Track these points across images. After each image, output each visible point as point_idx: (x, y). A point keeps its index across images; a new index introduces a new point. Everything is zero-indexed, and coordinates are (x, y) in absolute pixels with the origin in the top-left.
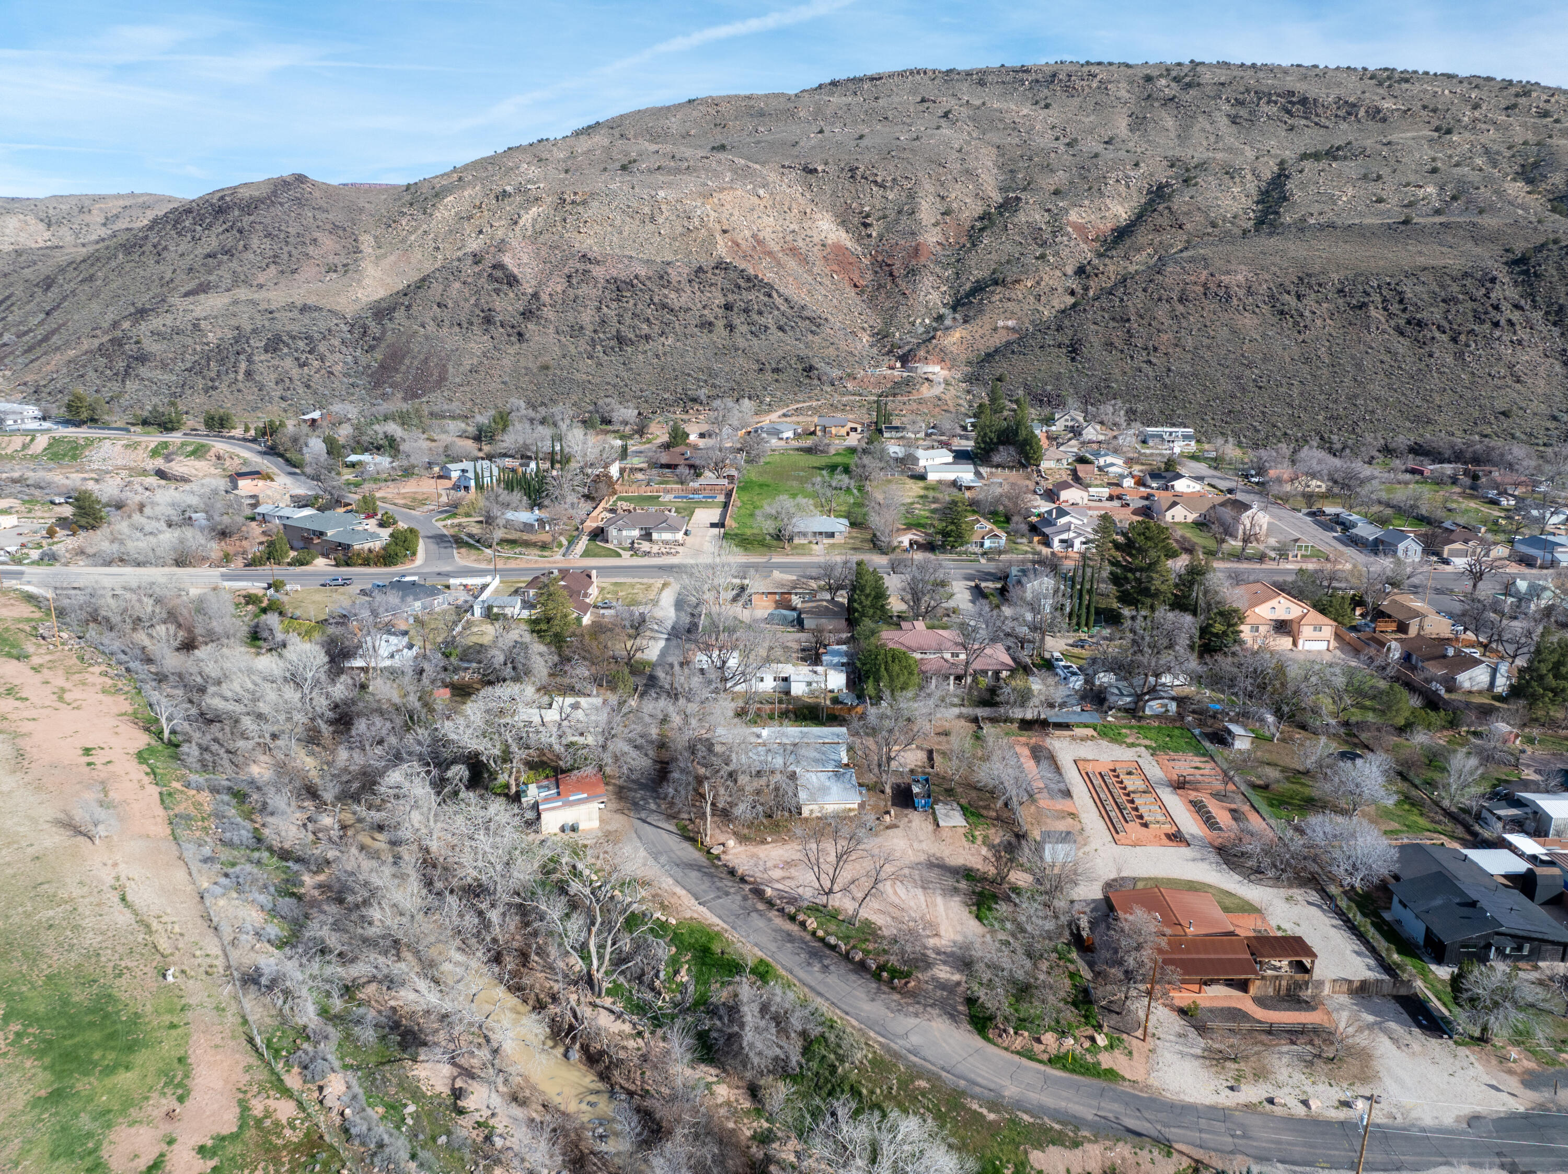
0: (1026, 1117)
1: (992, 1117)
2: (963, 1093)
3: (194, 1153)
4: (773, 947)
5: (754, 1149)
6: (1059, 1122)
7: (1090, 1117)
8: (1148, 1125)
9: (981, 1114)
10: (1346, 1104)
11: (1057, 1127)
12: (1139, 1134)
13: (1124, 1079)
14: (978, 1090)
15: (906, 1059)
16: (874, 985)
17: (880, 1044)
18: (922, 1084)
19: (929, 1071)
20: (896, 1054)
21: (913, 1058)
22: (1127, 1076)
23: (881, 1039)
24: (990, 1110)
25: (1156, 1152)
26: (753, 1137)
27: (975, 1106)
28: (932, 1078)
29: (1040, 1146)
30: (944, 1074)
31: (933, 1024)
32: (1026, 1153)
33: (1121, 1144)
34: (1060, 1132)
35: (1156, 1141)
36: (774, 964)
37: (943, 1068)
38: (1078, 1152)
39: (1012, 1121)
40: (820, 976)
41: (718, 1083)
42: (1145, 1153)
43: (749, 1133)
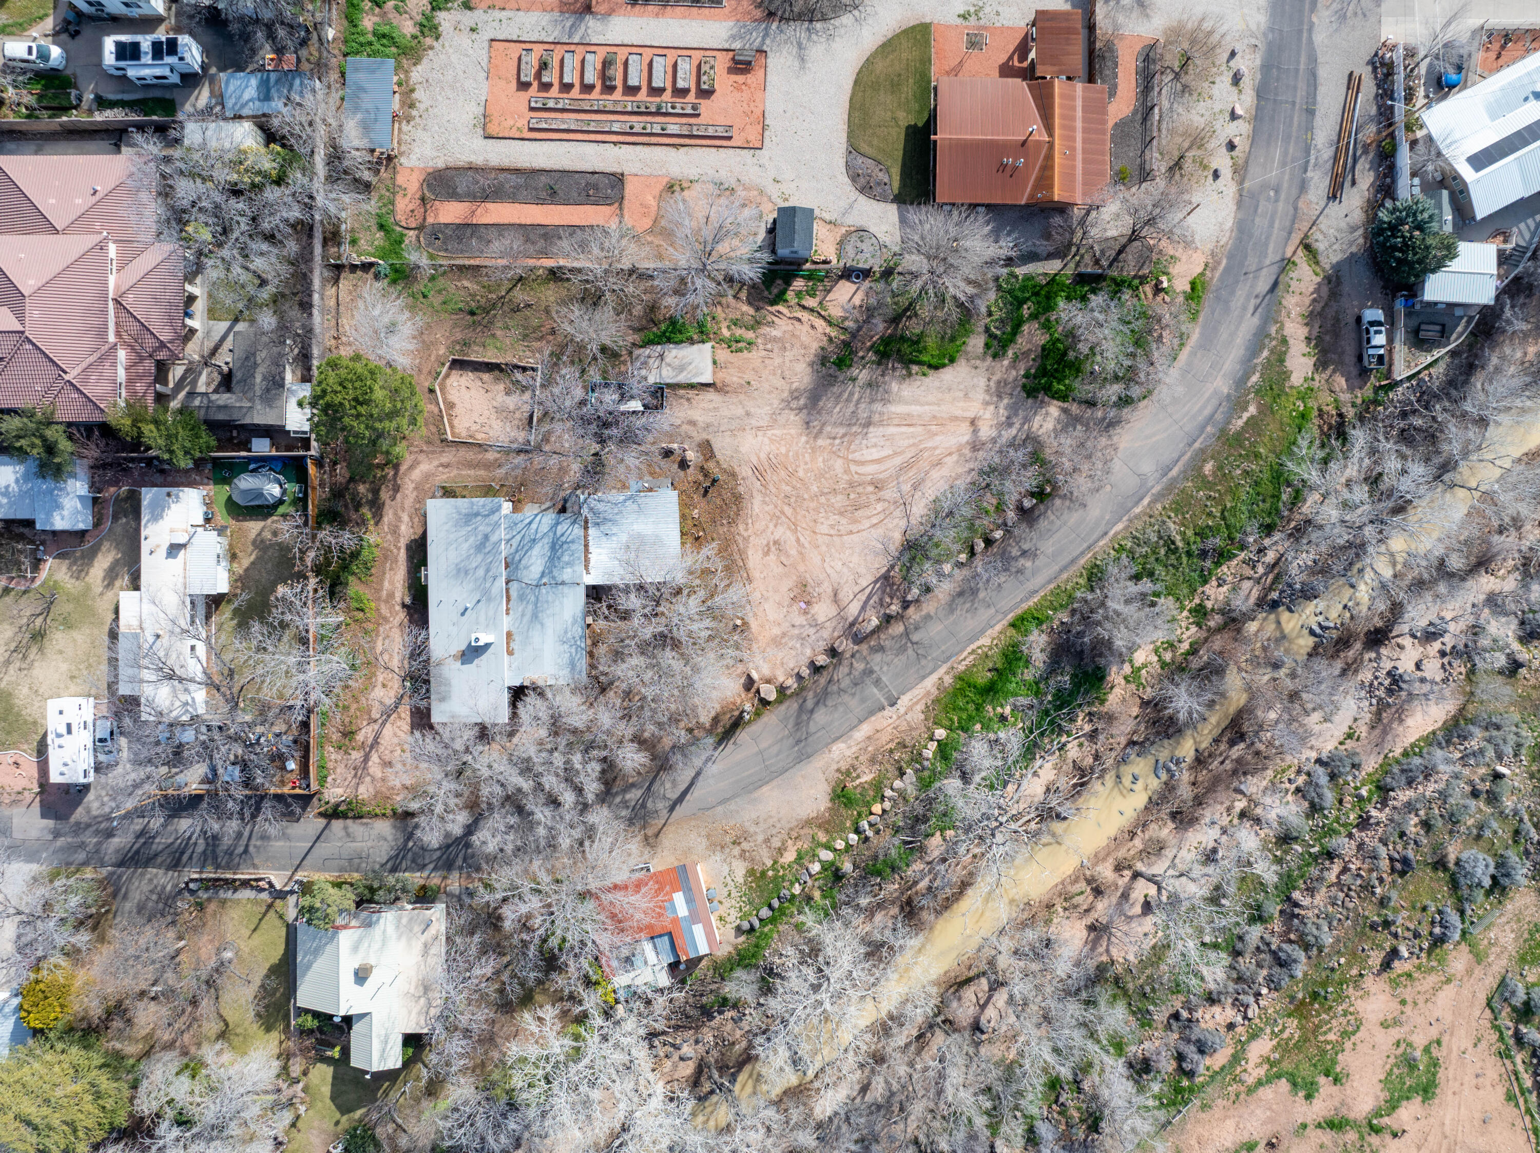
0: (1255, 378)
1: (1252, 410)
2: (1223, 432)
3: (1315, 1101)
4: (984, 614)
5: (1212, 624)
6: (1261, 350)
7: (1256, 321)
8: (1264, 272)
9: (1249, 419)
10: (1236, 79)
11: (1265, 353)
12: (1275, 284)
13: (1202, 274)
14: (1219, 416)
15: (1174, 480)
16: (1058, 502)
17: (1153, 502)
18: (1208, 468)
19: (1192, 458)
20: (1169, 488)
21: (1174, 472)
22: (1199, 270)
23: (1146, 501)
24: (1245, 409)
25: (1292, 275)
26: (1199, 625)
27: (1240, 423)
28: (1201, 456)
29: (1287, 375)
30: (1197, 445)
31: (1122, 446)
32: (1292, 387)
33: (1284, 302)
34: (1272, 351)
35: (1283, 270)
36: (1019, 611)
37: (1190, 445)
38: (1291, 342)
39: (1257, 392)
40: (1041, 561)
41: (1131, 661)
42: (1294, 284)
43: (1194, 629)
